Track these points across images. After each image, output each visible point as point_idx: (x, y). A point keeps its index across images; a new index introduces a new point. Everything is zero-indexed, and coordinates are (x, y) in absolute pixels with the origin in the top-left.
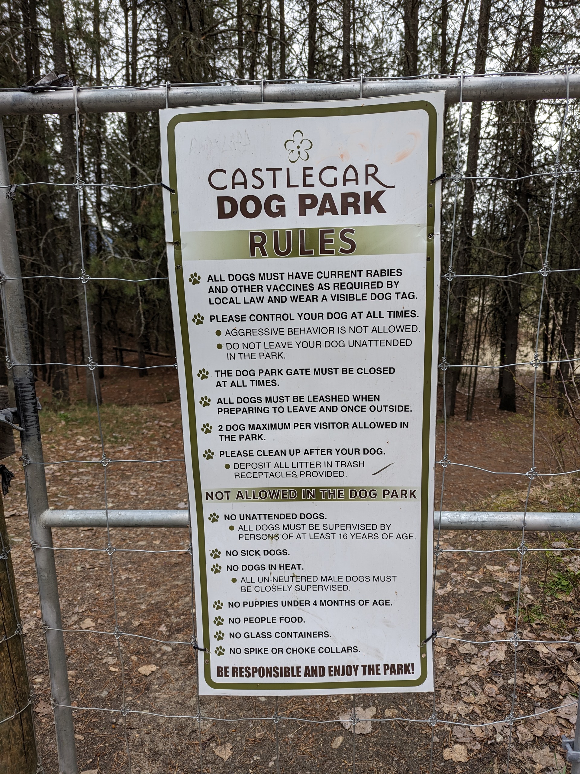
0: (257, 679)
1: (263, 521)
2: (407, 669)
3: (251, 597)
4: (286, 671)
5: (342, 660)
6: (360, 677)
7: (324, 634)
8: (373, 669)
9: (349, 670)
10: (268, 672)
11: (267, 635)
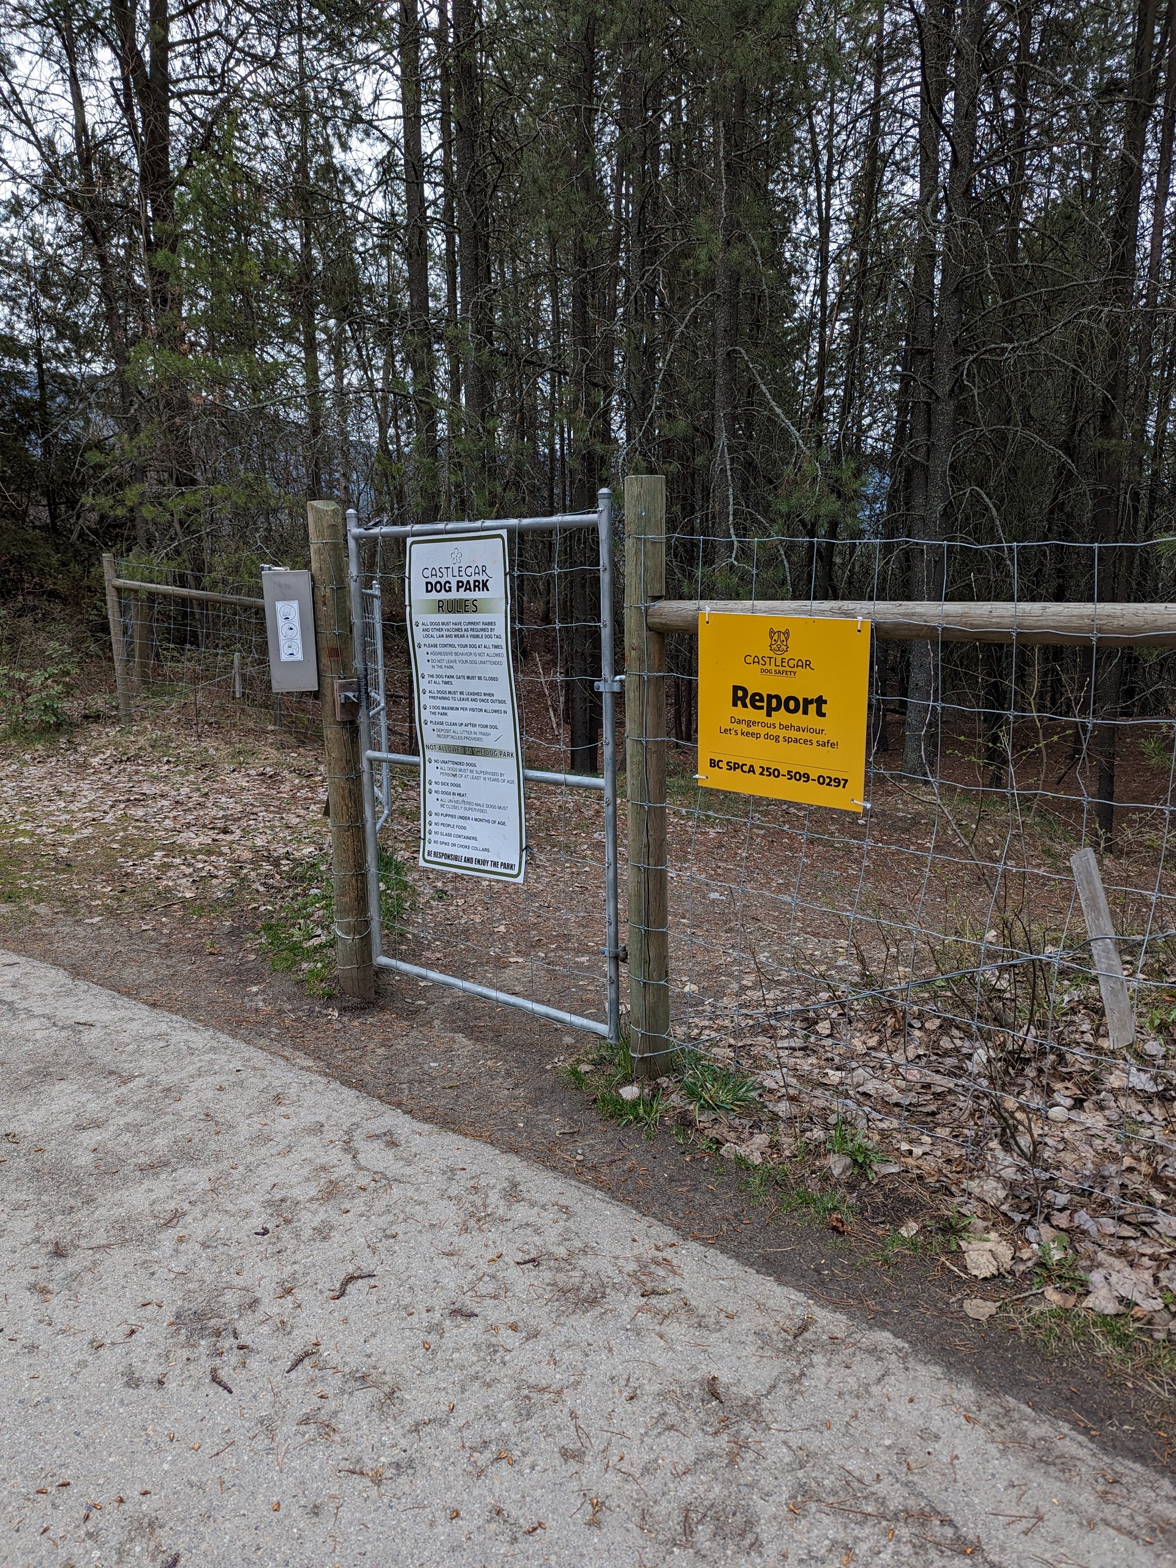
0: (443, 860)
1: (450, 765)
2: (511, 867)
3: (445, 811)
4: (456, 858)
5: (481, 856)
6: (488, 868)
7: (475, 839)
8: (495, 864)
9: (484, 862)
10: (448, 857)
11: (449, 835)
